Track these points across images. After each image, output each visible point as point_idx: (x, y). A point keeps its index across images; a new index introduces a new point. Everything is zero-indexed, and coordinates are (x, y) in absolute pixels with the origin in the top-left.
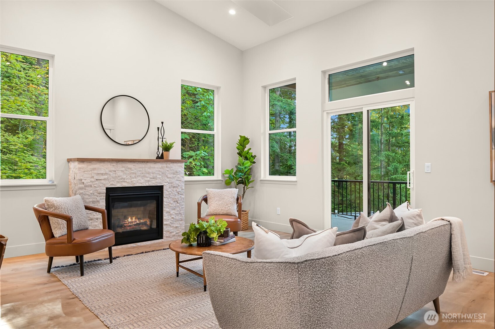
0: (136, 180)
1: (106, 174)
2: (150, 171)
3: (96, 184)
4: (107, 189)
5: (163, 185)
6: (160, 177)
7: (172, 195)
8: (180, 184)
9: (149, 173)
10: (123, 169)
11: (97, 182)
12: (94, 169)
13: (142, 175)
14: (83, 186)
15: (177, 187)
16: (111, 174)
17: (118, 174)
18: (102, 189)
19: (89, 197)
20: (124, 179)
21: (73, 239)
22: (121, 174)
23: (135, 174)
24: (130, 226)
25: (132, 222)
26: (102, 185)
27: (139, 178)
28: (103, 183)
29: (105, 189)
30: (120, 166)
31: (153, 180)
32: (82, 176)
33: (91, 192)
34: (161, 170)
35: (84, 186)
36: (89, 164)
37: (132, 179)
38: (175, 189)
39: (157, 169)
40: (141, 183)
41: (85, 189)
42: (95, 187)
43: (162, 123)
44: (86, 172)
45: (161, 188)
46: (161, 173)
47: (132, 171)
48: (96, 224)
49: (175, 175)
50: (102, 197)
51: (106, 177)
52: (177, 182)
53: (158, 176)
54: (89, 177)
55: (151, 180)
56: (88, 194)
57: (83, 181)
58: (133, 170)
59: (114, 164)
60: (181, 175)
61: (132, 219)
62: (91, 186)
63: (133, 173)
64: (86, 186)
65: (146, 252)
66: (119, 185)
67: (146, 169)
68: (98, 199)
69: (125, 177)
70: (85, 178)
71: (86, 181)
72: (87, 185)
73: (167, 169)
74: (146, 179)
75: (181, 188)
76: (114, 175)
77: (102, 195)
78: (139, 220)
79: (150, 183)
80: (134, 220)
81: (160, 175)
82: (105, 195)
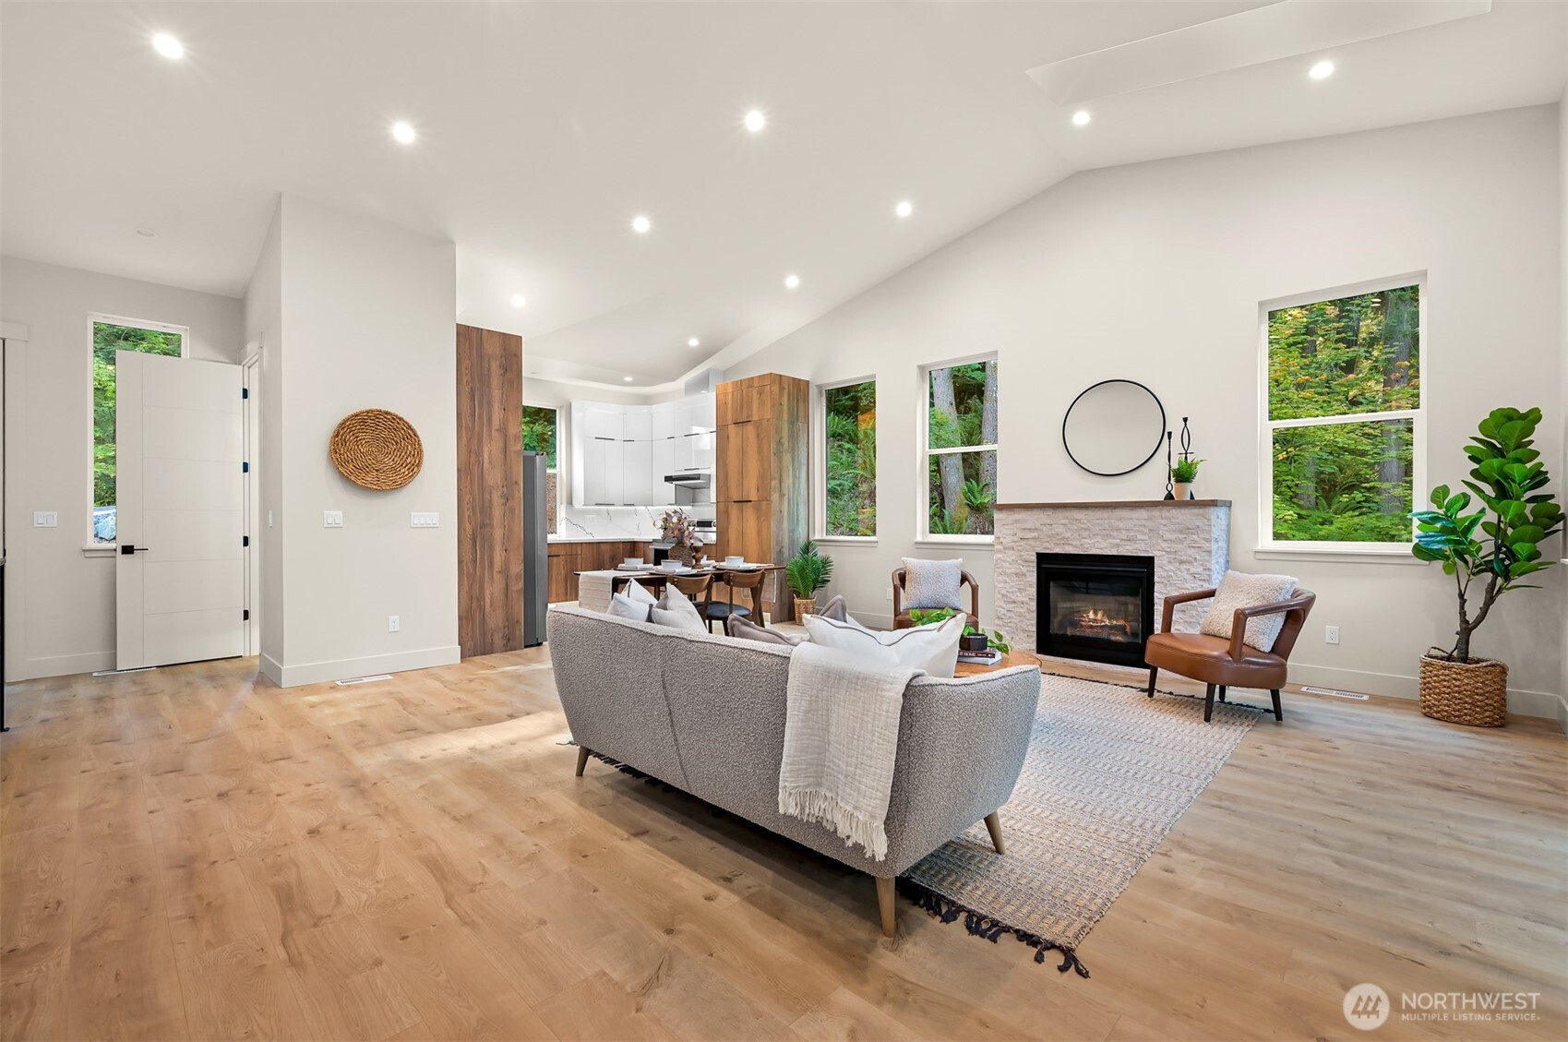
0: (1090, 542)
1: (1036, 529)
2: (1121, 525)
3: (1020, 545)
4: (1039, 555)
5: (1151, 555)
6: (1144, 537)
7: (1175, 578)
8: (1200, 555)
9: (1118, 530)
10: (1066, 521)
11: (1022, 543)
12: (1017, 521)
13: (1104, 533)
14: (1002, 548)
15: (1190, 562)
16: (1045, 529)
17: (1057, 530)
18: (1030, 554)
19: (1010, 566)
20: (1067, 539)
22: (1061, 529)
23: (1090, 530)
24: (1091, 627)
26: (1029, 547)
27: (1098, 538)
28: (1030, 545)
29: (1036, 554)
30: (1060, 516)
31: (1128, 543)
32: (1001, 532)
33: (1013, 558)
34: (1148, 524)
35: (1004, 548)
36: (1009, 513)
37: (1083, 540)
38: (1183, 567)
39: (1137, 522)
40: (1102, 549)
41: (1006, 553)
42: (1019, 550)
43: (1185, 420)
44: (1006, 527)
45: (1148, 562)
47: (1083, 526)
48: (1021, 610)
49: (1184, 536)
50: (1031, 569)
51: (1035, 534)
52: (1191, 552)
53: (1139, 537)
54: (1009, 534)
55: (1123, 543)
56: (1008, 561)
57: (1001, 540)
58: (1084, 524)
59: (1050, 513)
60: (1201, 536)
61: (1095, 614)
62: (1013, 549)
63: (1085, 529)
64: (1006, 548)
66: (1058, 550)
67: (1112, 521)
68: (1024, 570)
69: (1068, 535)
70: (1004, 536)
71: (1006, 540)
72: (1008, 546)
73: (1164, 522)
74: (1111, 541)
75: (1202, 565)
76: (1050, 532)
77: (1030, 564)
78: (1110, 618)
79: (1120, 549)
80: (1100, 616)
81: (1144, 534)
82: (1035, 564)
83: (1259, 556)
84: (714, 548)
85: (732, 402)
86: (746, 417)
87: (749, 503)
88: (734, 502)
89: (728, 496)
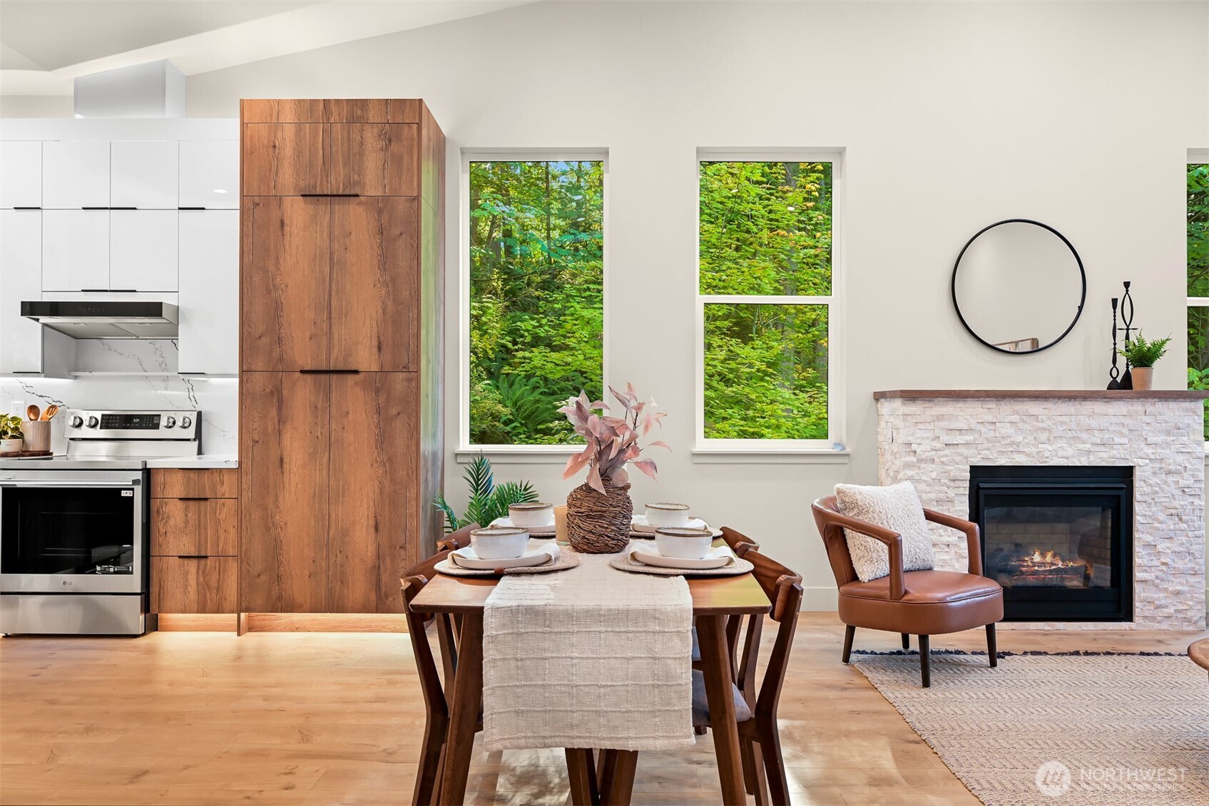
0: (1050, 448)
1: (970, 430)
2: (1093, 423)
3: (946, 456)
4: (974, 469)
5: (1130, 464)
6: (1125, 440)
7: (1160, 494)
8: (1190, 463)
9: (1089, 430)
11: (947, 451)
13: (1070, 434)
14: (915, 459)
15: (1178, 473)
16: (983, 430)
17: (1003, 431)
18: (959, 469)
19: (928, 489)
20: (1018, 444)
21: (903, 592)
22: (1006, 430)
23: (1050, 431)
24: (1035, 573)
25: (1043, 564)
26: (959, 458)
27: (1061, 443)
28: (962, 455)
29: (969, 469)
30: (1006, 410)
31: (1102, 448)
32: (912, 435)
33: (934, 475)
34: (1127, 421)
35: (917, 460)
36: (928, 404)
37: (1040, 445)
38: (1171, 479)
39: (1114, 420)
40: (1067, 458)
41: (919, 468)
42: (943, 462)
43: (1127, 285)
44: (921, 426)
45: (1126, 473)
46: (1125, 431)
47: (1041, 425)
48: (946, 557)
49: (1172, 438)
50: (961, 491)
51: (970, 438)
52: (1180, 458)
53: (1117, 440)
54: (928, 438)
55: (1096, 448)
56: (925, 481)
57: (914, 447)
58: (1043, 422)
59: (992, 405)
60: (1192, 438)
61: (1043, 555)
62: (933, 461)
63: (1044, 429)
64: (920, 461)
65: (1086, 653)
66: (1003, 461)
67: (1082, 417)
68: (951, 493)
69: (1020, 439)
70: (918, 441)
71: (921, 447)
72: (923, 457)
73: (1147, 419)
74: (1081, 446)
75: (1192, 476)
76: (992, 434)
77: (960, 484)
78: (1063, 561)
79: (1092, 458)
80: (1049, 558)
81: (1123, 435)
82: (967, 484)
84: (234, 477)
85: (294, 149)
86: (341, 185)
87: (350, 376)
88: (303, 372)
89: (281, 359)
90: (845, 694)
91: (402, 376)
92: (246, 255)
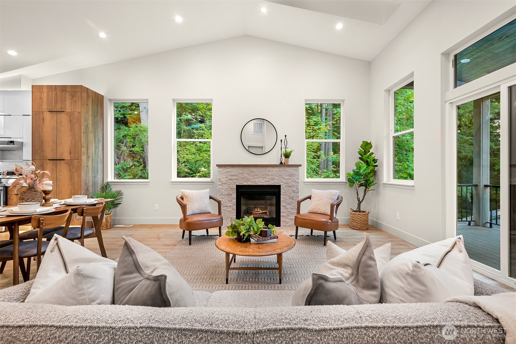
0: (258, 180)
1: (236, 175)
2: (270, 173)
3: (229, 182)
4: (237, 186)
5: (280, 185)
6: (278, 178)
7: (287, 193)
8: (295, 184)
9: (268, 175)
10: (248, 172)
11: (230, 181)
12: (228, 172)
13: (263, 176)
14: (221, 183)
15: (292, 187)
16: (240, 175)
18: (233, 186)
19: (225, 191)
20: (249, 179)
22: (246, 175)
23: (258, 175)
24: (256, 214)
26: (233, 183)
27: (261, 179)
28: (234, 182)
30: (246, 170)
31: (272, 180)
32: (221, 177)
33: (226, 187)
34: (279, 173)
35: (222, 183)
36: (225, 168)
37: (255, 179)
38: (290, 188)
39: (275, 172)
40: (262, 183)
41: (222, 185)
42: (229, 184)
43: (286, 136)
44: (223, 174)
45: (279, 187)
46: (278, 175)
47: (255, 174)
48: (230, 210)
49: (290, 177)
50: (234, 192)
51: (236, 177)
52: (293, 183)
53: (276, 178)
54: (224, 177)
55: (270, 180)
56: (224, 189)
57: (221, 180)
58: (256, 173)
59: (242, 168)
60: (296, 177)
62: (226, 184)
63: (256, 175)
64: (223, 184)
66: (245, 184)
67: (266, 172)
68: (231, 192)
69: (250, 177)
70: (222, 178)
71: (223, 180)
72: (223, 183)
73: (284, 172)
74: (266, 180)
75: (296, 187)
76: (242, 176)
77: (233, 190)
78: (262, 211)
79: (269, 183)
80: (259, 210)
81: (278, 177)
82: (235, 190)
83: (305, 184)
85: (47, 99)
86: (60, 109)
87: (62, 161)
88: (49, 160)
89: (43, 156)
90: (167, 247)
91: (76, 161)
92: (33, 128)
